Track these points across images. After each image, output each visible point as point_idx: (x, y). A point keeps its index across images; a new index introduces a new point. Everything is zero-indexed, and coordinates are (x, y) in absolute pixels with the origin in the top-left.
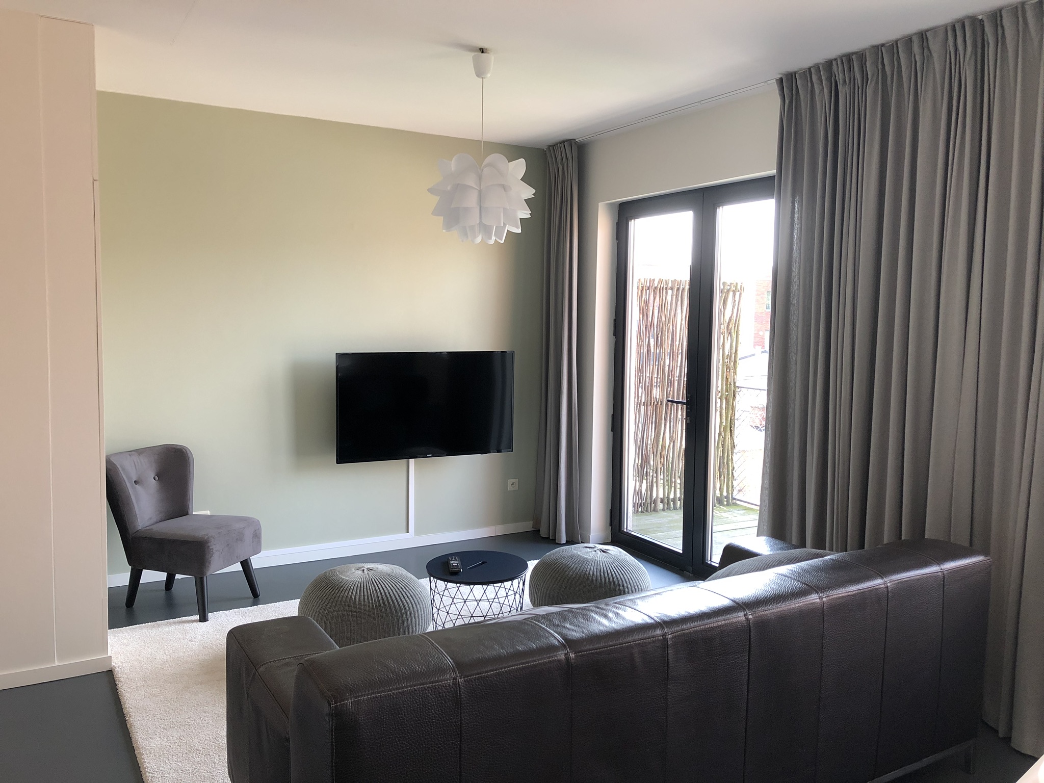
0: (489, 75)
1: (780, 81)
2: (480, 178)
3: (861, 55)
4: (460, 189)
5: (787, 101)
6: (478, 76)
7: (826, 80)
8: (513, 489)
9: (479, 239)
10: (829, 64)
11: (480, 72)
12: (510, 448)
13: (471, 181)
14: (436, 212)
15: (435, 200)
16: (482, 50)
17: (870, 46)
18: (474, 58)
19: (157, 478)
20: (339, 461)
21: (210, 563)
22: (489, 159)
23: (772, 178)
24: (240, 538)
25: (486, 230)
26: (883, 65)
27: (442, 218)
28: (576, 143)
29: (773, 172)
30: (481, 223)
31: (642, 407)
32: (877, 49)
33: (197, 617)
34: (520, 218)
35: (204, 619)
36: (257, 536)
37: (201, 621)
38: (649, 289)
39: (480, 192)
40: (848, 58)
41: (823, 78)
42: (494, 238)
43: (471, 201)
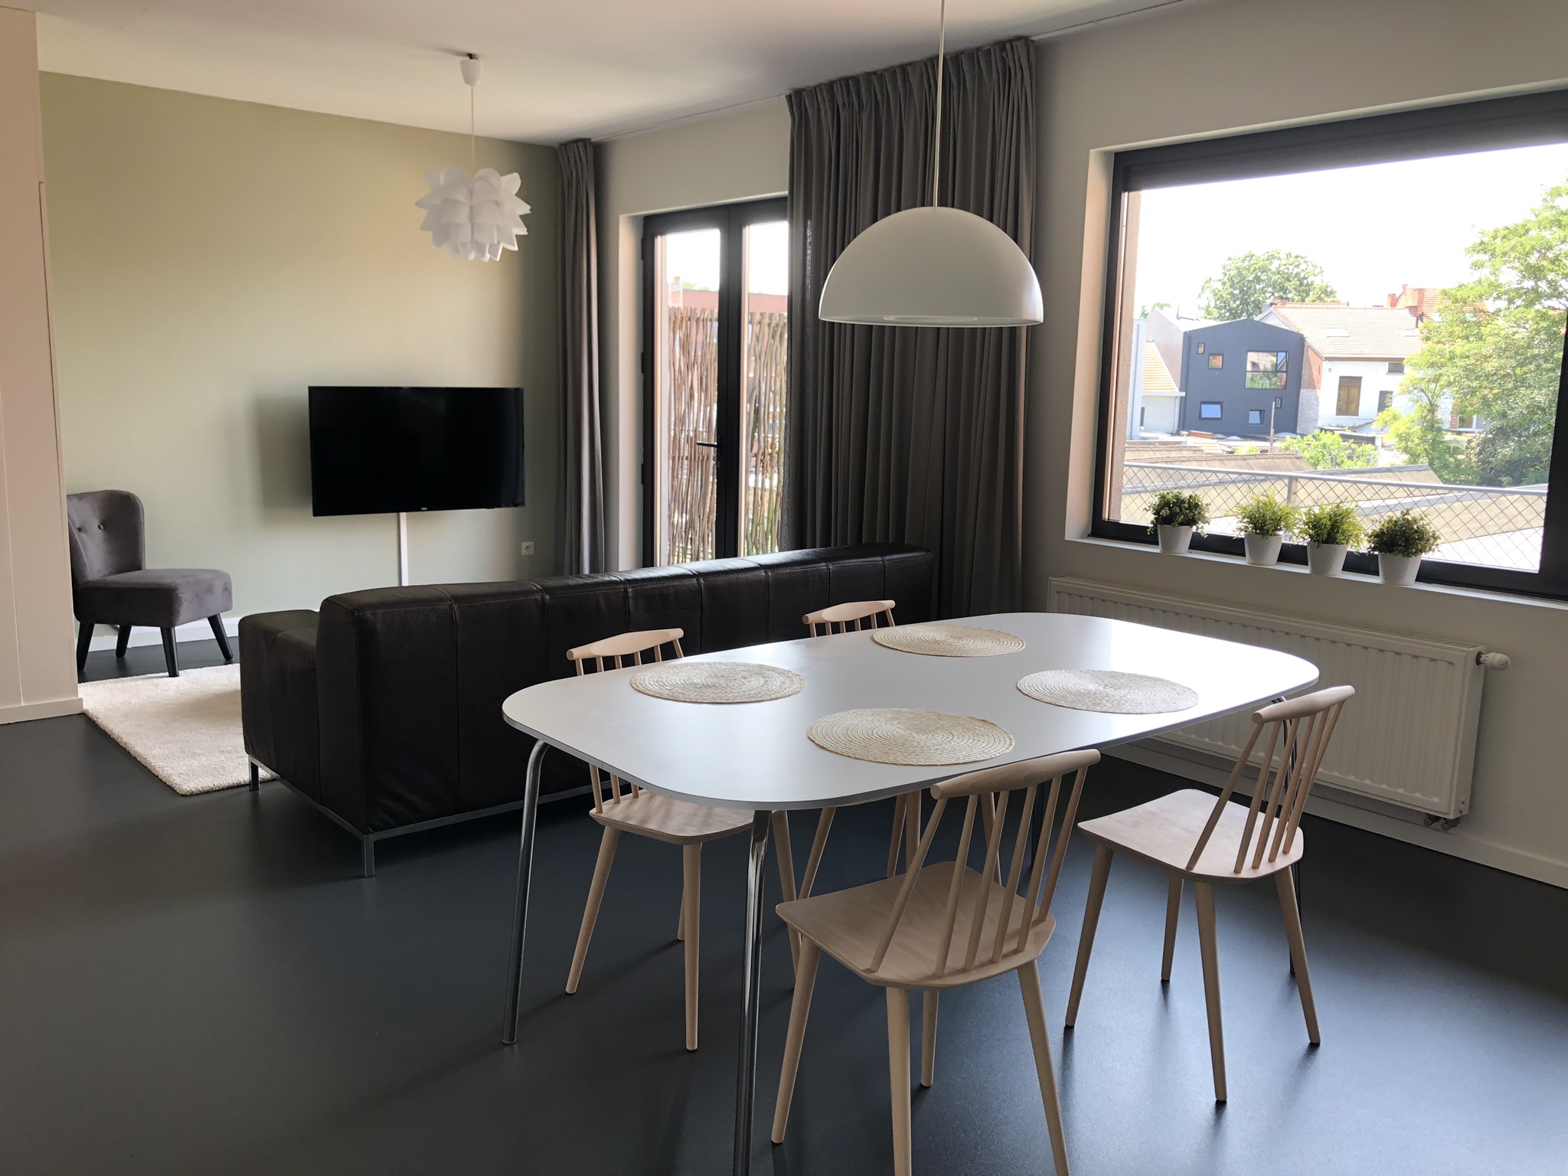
0: (479, 82)
1: (789, 98)
2: (471, 192)
3: (855, 79)
4: (449, 204)
5: (797, 120)
6: (468, 83)
7: (829, 101)
8: (527, 554)
9: (472, 256)
10: (831, 85)
11: (469, 80)
12: (522, 504)
13: (461, 196)
14: (425, 227)
15: (423, 213)
16: (471, 56)
17: (865, 72)
18: (462, 63)
19: (102, 527)
20: (315, 515)
21: (179, 613)
22: (481, 173)
23: (783, 199)
24: (210, 590)
25: (480, 248)
26: (876, 94)
27: (430, 233)
28: (591, 143)
29: (786, 193)
30: (473, 239)
31: (686, 462)
32: (869, 75)
33: (167, 674)
34: (516, 236)
35: (173, 674)
36: (227, 590)
37: (170, 676)
38: (689, 319)
39: (471, 209)
40: (845, 80)
41: (826, 99)
42: (488, 256)
43: (462, 216)
